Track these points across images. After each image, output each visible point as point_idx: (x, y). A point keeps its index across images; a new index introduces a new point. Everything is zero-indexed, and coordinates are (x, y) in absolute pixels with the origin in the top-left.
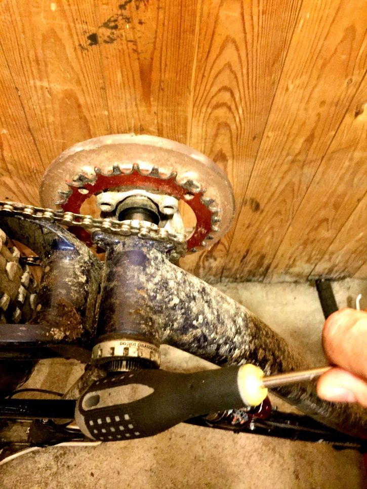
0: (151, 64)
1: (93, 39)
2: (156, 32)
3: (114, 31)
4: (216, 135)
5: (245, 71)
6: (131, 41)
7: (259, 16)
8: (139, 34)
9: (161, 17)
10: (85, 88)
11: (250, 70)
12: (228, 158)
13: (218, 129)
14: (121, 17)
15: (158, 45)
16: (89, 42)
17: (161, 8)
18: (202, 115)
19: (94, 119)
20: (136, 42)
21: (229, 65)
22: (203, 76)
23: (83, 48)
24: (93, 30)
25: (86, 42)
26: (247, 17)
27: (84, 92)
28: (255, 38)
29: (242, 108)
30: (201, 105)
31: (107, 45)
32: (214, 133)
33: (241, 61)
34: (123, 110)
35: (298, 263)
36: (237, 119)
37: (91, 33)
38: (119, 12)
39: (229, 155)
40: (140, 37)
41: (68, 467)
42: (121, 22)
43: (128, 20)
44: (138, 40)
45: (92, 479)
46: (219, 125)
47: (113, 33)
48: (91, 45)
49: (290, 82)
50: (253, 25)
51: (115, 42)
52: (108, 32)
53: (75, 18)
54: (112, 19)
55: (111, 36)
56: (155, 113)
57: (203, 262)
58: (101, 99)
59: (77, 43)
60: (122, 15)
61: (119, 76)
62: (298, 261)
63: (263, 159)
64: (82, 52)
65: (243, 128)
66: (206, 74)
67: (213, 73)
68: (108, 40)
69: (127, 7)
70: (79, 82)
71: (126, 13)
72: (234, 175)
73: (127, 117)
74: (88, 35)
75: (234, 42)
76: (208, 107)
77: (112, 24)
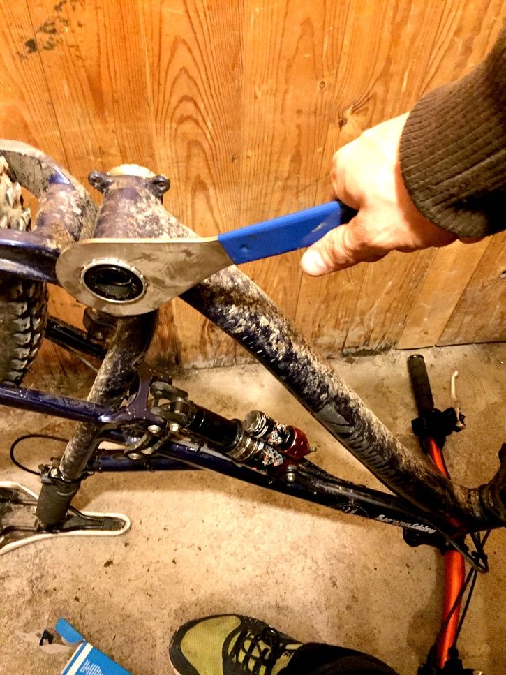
0: (99, 73)
1: (32, 45)
2: (98, 35)
3: (53, 35)
4: (189, 157)
5: (204, 76)
6: (72, 46)
7: (205, 13)
8: (80, 38)
9: (101, 17)
10: (29, 103)
11: (209, 74)
12: (208, 186)
13: (189, 149)
14: (58, 20)
15: (103, 51)
16: (27, 49)
17: (100, 8)
18: (168, 131)
19: (45, 142)
20: (78, 46)
21: (185, 70)
22: (159, 84)
23: (21, 56)
24: (29, 35)
25: (24, 50)
26: (192, 14)
27: (28, 108)
28: (207, 38)
29: (211, 121)
30: (163, 119)
31: (47, 52)
32: (185, 154)
33: (197, 65)
34: (76, 129)
35: (325, 330)
36: (208, 136)
37: (28, 39)
38: (56, 14)
39: (208, 182)
40: (82, 42)
41: (47, 591)
42: (58, 25)
43: (66, 22)
44: (80, 45)
45: (77, 604)
46: (189, 143)
47: (52, 38)
48: (30, 52)
49: (257, 88)
50: (200, 22)
51: (56, 48)
52: (46, 37)
53: (9, 23)
54: (49, 22)
55: (50, 42)
56: (113, 131)
57: (208, 335)
58: (49, 117)
59: (14, 51)
60: (59, 17)
61: (66, 87)
62: (324, 326)
63: (249, 186)
64: (21, 61)
65: (217, 147)
66: (162, 81)
67: (170, 80)
68: (47, 46)
69: (63, 8)
70: (22, 98)
71: (63, 14)
72: (221, 209)
73: (83, 138)
74: (25, 41)
75: (185, 42)
76: (171, 121)
77: (50, 28)
